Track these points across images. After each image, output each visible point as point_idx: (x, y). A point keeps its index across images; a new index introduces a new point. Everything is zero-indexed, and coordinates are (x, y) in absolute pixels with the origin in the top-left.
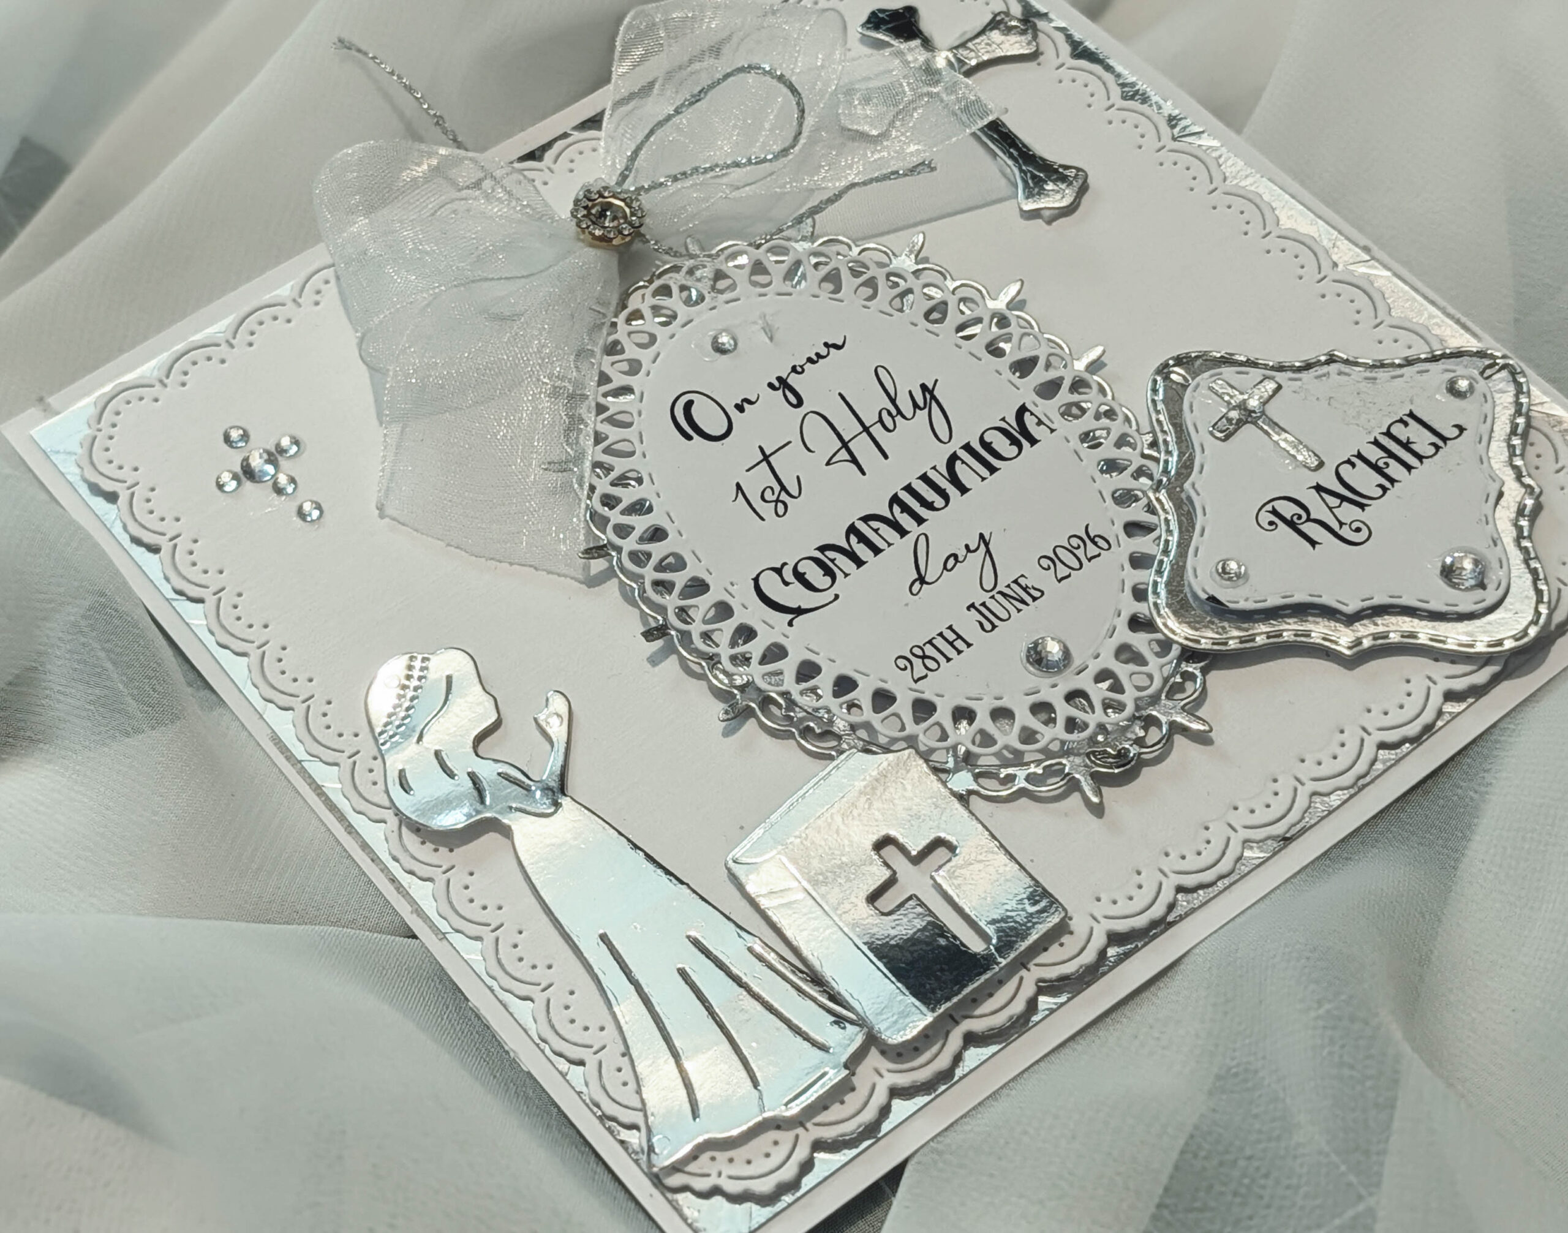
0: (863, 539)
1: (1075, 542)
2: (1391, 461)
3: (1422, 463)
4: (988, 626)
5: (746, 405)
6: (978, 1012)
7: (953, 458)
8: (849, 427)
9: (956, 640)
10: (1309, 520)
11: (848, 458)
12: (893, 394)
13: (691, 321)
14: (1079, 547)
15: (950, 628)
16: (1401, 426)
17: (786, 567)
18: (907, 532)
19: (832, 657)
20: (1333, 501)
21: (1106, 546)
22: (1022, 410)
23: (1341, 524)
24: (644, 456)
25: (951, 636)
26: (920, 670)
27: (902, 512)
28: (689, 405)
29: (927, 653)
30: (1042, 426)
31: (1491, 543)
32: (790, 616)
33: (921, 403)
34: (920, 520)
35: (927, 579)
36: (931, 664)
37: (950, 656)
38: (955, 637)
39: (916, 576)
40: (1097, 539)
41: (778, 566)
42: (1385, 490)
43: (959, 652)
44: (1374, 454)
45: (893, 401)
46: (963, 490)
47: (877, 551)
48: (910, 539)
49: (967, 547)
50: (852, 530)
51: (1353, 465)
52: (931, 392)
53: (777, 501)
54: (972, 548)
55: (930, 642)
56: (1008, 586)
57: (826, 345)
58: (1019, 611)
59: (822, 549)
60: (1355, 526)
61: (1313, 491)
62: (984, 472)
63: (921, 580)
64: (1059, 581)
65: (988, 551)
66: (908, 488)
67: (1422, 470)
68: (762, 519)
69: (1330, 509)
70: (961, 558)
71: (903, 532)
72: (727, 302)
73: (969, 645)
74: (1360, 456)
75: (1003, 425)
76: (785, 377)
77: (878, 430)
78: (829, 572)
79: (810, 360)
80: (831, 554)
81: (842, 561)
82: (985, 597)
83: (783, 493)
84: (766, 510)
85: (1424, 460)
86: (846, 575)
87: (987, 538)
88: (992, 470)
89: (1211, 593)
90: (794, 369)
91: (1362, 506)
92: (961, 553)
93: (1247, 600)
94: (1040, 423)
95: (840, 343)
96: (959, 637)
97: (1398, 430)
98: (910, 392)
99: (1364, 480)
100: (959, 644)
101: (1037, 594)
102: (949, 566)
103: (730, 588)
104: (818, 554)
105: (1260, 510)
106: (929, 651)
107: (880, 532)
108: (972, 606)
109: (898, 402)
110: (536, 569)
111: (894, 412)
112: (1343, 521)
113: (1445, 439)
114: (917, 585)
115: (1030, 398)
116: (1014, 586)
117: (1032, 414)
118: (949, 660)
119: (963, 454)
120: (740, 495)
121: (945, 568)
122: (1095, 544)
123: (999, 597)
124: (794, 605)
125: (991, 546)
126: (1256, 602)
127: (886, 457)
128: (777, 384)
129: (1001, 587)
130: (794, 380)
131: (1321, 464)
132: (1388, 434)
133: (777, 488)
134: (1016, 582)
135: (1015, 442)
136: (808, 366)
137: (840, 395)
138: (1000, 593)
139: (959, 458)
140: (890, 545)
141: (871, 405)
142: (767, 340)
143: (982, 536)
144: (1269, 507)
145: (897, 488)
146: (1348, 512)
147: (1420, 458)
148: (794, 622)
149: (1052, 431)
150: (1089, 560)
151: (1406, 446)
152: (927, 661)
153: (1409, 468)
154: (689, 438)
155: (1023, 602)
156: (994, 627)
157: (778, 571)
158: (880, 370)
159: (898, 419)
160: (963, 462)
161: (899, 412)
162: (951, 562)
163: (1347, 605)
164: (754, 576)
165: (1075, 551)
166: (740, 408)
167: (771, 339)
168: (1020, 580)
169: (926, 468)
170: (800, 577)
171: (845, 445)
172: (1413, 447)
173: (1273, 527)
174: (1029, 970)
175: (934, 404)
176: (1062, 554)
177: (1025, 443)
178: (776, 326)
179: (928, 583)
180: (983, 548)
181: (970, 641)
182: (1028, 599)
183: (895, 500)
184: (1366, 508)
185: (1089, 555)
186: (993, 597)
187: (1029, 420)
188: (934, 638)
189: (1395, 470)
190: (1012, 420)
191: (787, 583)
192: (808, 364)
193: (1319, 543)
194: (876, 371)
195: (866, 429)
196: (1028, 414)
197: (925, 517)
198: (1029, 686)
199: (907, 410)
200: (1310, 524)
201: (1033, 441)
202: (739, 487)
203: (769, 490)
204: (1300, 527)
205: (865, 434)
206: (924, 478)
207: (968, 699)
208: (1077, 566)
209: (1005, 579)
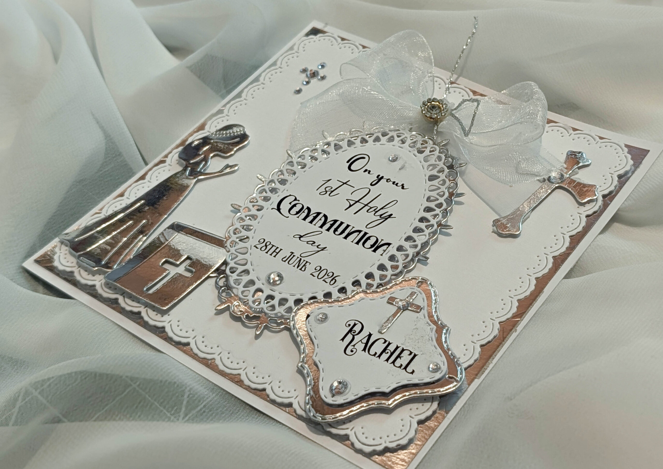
0: (315, 218)
1: (331, 274)
2: (389, 354)
4: (284, 260)
5: (368, 172)
6: (126, 299)
7: (360, 231)
10: (354, 336)
12: (385, 207)
14: (328, 275)
15: (281, 250)
16: (409, 353)
19: (260, 222)
20: (365, 341)
21: (331, 283)
22: (389, 244)
23: (354, 346)
24: (337, 154)
25: (277, 251)
26: (259, 246)
27: (330, 224)
28: (364, 158)
29: (268, 246)
30: (383, 252)
31: (355, 394)
32: (276, 208)
33: (382, 216)
34: (328, 230)
35: (301, 239)
37: (268, 253)
39: (302, 235)
40: (334, 280)
41: (297, 199)
42: (375, 355)
43: (271, 255)
44: (391, 348)
45: (382, 208)
46: (345, 238)
47: (311, 222)
48: (320, 229)
49: (319, 245)
51: (385, 343)
52: (389, 217)
53: (326, 191)
54: (319, 247)
55: (273, 246)
56: (304, 261)
57: (403, 185)
58: (294, 266)
59: (308, 208)
60: (354, 350)
61: (369, 333)
62: (356, 241)
63: (301, 237)
64: (311, 274)
65: (319, 251)
66: (342, 223)
67: (389, 365)
68: (317, 190)
69: (361, 341)
70: (313, 245)
71: (321, 227)
72: (414, 154)
73: (275, 256)
74: (389, 344)
75: (379, 241)
76: (384, 178)
77: (367, 208)
78: (297, 213)
79: (394, 182)
80: (306, 211)
81: (304, 215)
83: (330, 192)
84: (322, 189)
85: (392, 364)
86: (298, 217)
87: (325, 249)
88: (358, 243)
89: (312, 315)
90: (388, 179)
91: (364, 350)
92: (316, 244)
93: (310, 326)
94: (385, 251)
95: (405, 188)
96: (277, 253)
97: (406, 353)
98: (388, 212)
99: (378, 347)
100: (275, 254)
101: (303, 269)
103: (285, 190)
104: (305, 207)
105: (355, 320)
106: (269, 247)
107: (320, 221)
108: (292, 253)
111: (377, 210)
113: (405, 368)
114: (298, 236)
115: (395, 245)
116: (305, 262)
117: (387, 248)
118: (267, 253)
119: (362, 234)
120: (325, 182)
121: (308, 242)
122: (332, 280)
123: (299, 259)
124: (281, 207)
125: (321, 251)
126: (311, 329)
127: (355, 214)
128: (380, 177)
129: (303, 259)
130: (383, 181)
131: (382, 333)
132: (403, 350)
133: (332, 190)
134: (307, 262)
135: (372, 246)
136: (391, 183)
137: (380, 194)
138: (301, 259)
139: (360, 233)
140: (315, 225)
141: (378, 204)
144: (357, 322)
145: (341, 220)
146: (360, 346)
147: (393, 362)
148: (274, 210)
149: (382, 255)
150: (323, 280)
151: (399, 357)
152: (265, 247)
153: (387, 360)
154: (348, 162)
155: (298, 267)
156: (285, 261)
157: (296, 199)
159: (374, 212)
160: (358, 235)
161: (377, 212)
162: (312, 243)
163: (316, 356)
164: (291, 194)
165: (326, 275)
166: (366, 171)
167: (400, 169)
169: (353, 225)
170: (295, 205)
171: (357, 202)
172: (399, 359)
173: (348, 326)
174: (144, 308)
175: (383, 220)
176: (324, 272)
177: (373, 249)
178: (407, 169)
179: (300, 239)
180: (320, 249)
181: (276, 256)
182: (300, 267)
183: (335, 221)
184: (364, 351)
185: (326, 280)
186: (298, 257)
187: (385, 247)
188: (275, 246)
189: (385, 356)
190: (382, 243)
191: (290, 203)
192: (392, 182)
193: (343, 341)
194: (395, 201)
195: (366, 205)
196: (387, 246)
197: (330, 231)
198: (261, 277)
199: (379, 213)
200: (352, 336)
201: (375, 251)
202: (330, 180)
203: (331, 188)
204: (350, 333)
205: (364, 205)
206: (348, 226)
207: (251, 262)
208: (319, 277)
209: (306, 259)
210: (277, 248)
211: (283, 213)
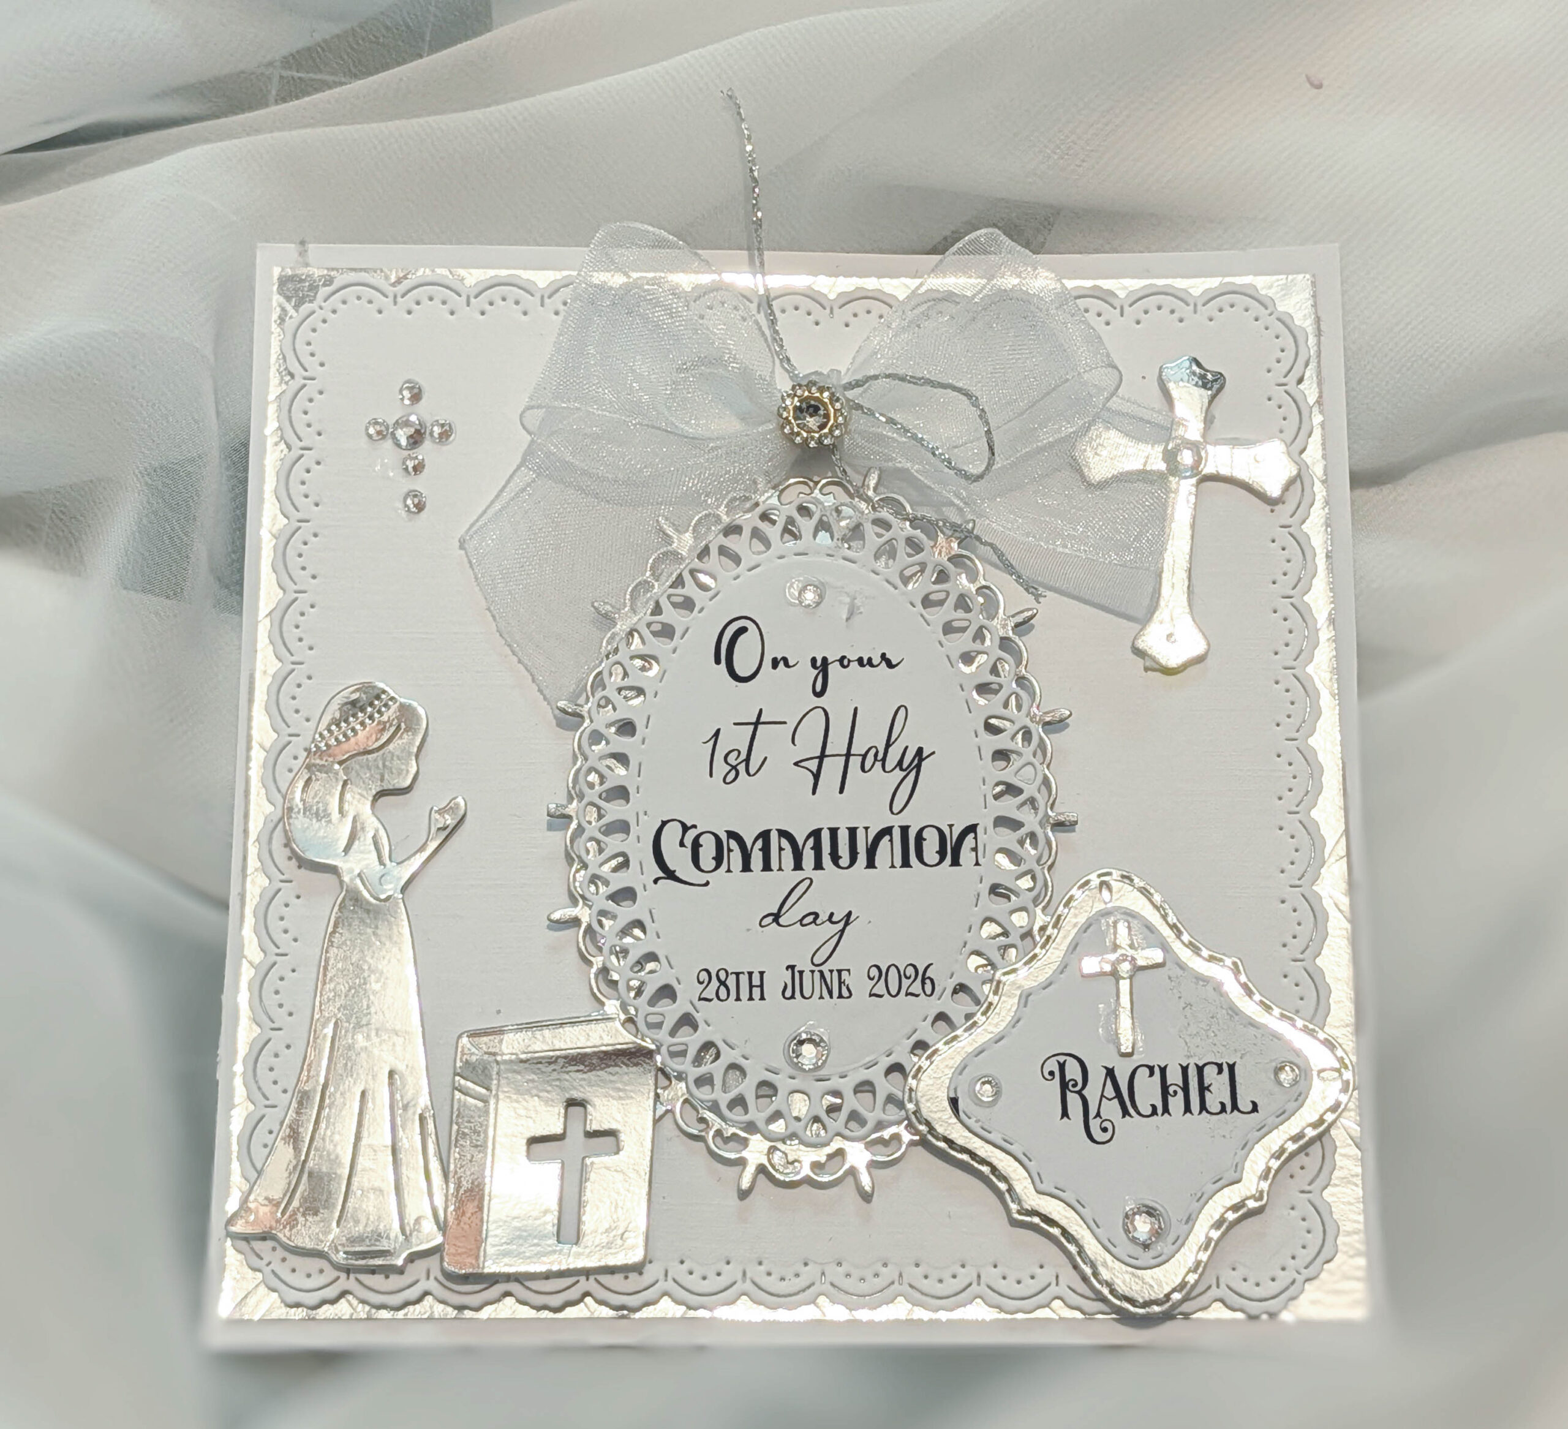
0: (766, 850)
1: (910, 971)
2: (1180, 1093)
3: (1200, 1113)
4: (788, 994)
5: (782, 664)
6: (530, 1284)
7: (888, 831)
8: (837, 744)
9: (757, 986)
10: (1079, 1093)
11: (815, 770)
12: (893, 739)
13: (805, 554)
14: (908, 978)
15: (762, 973)
16: (1215, 1069)
17: (693, 830)
18: (801, 869)
19: (660, 935)
20: (1110, 1092)
21: (928, 992)
22: (972, 829)
23: (1098, 1115)
24: (674, 651)
25: (756, 981)
26: (710, 993)
27: (812, 848)
28: (743, 630)
29: (728, 982)
30: (974, 854)
31: (1185, 1219)
32: (661, 874)
33: (905, 765)
34: (818, 866)
35: (781, 921)
37: (741, 997)
38: (758, 983)
39: (775, 911)
40: (928, 981)
41: (689, 825)
42: (1154, 1112)
43: (751, 999)
44: (1174, 1077)
45: (888, 745)
46: (871, 864)
47: (767, 867)
48: (799, 875)
49: (832, 914)
50: (765, 835)
51: (1152, 1074)
52: (921, 760)
53: (734, 767)
54: (834, 919)
55: (737, 974)
56: (831, 971)
57: (883, 656)
58: (821, 997)
59: (732, 835)
60: (1106, 1124)
61: (1105, 1071)
62: (898, 861)
63: (776, 917)
64: (871, 995)
65: (842, 931)
66: (834, 832)
67: (1197, 1119)
68: (711, 775)
69: (1102, 1096)
70: (818, 922)
71: (798, 866)
72: (845, 559)
73: (762, 998)
74: (1163, 1070)
75: (947, 831)
76: (830, 661)
77: (855, 762)
78: (719, 859)
79: (860, 661)
80: (733, 844)
81: (736, 857)
82: (807, 967)
83: (744, 764)
84: (721, 768)
85: (1204, 1112)
86: (729, 871)
87: (852, 919)
88: (906, 863)
89: (959, 1095)
90: (841, 660)
91: (1125, 1113)
92: (824, 917)
93: (977, 1121)
94: (975, 849)
95: (894, 662)
96: (761, 986)
97: (1210, 1072)
98: (907, 748)
99: (1148, 1092)
100: (756, 992)
101: (845, 993)
102: (805, 921)
103: (641, 814)
105: (1055, 1055)
106: (731, 982)
107: (782, 852)
108: (791, 967)
109: (890, 749)
110: (534, 681)
111: (880, 756)
112: (1102, 1113)
113: (1235, 1107)
114: (770, 919)
115: (985, 822)
116: (835, 974)
117: (976, 838)
118: (738, 999)
119: (897, 834)
120: (712, 742)
121: (801, 920)
122: (923, 983)
123: (817, 975)
124: (671, 866)
125: (848, 928)
126: (983, 1128)
127: (841, 791)
128: (819, 663)
129: (825, 969)
130: (834, 669)
131: (1130, 1055)
132: (1200, 1070)
133: (743, 756)
134: (840, 972)
135: (942, 853)
136: (855, 665)
137: (856, 709)
138: (821, 972)
139: (891, 835)
140: (780, 869)
141: (870, 736)
142: (845, 617)
143: (850, 913)
144: (1062, 1059)
145: (825, 824)
146: (1111, 1109)
147: (1203, 1107)
148: (660, 882)
149: (977, 864)
150: (907, 994)
151: (1203, 1089)
152: (722, 989)
153: (1188, 1109)
154: (718, 661)
155: (830, 993)
156: (793, 997)
157: (685, 828)
158: (903, 709)
159: (878, 764)
160: (891, 840)
161: (884, 760)
162: (810, 918)
163: (1042, 1182)
164: (665, 819)
165: (903, 978)
166: (775, 663)
167: (848, 619)
168: (843, 973)
169: (860, 825)
170: (696, 845)
171: (822, 757)
172: (1207, 1094)
173: (1050, 1077)
174: (587, 1280)
175: (913, 773)
176: (893, 974)
177: (948, 859)
178: (862, 610)
179: (779, 924)
180: (841, 925)
181: (766, 995)
182: (836, 993)
183: (816, 834)
184: (1127, 1117)
185: (910, 990)
186: (813, 972)
187: (969, 840)
188: (743, 973)
189: (1176, 1103)
190: (957, 832)
191: (682, 844)
192: (856, 663)
193: (1068, 1118)
194: (899, 708)
195: (848, 755)
196: (972, 835)
197: (824, 866)
198: (774, 1065)
199: (891, 762)
200: (1077, 1096)
201: (955, 862)
202: (717, 734)
203: (736, 753)
204: (1068, 1093)
205: (844, 758)
206: (852, 831)
207: (725, 1042)
208: (894, 992)
209: (832, 964)
210: (750, 974)
211: (684, 878)
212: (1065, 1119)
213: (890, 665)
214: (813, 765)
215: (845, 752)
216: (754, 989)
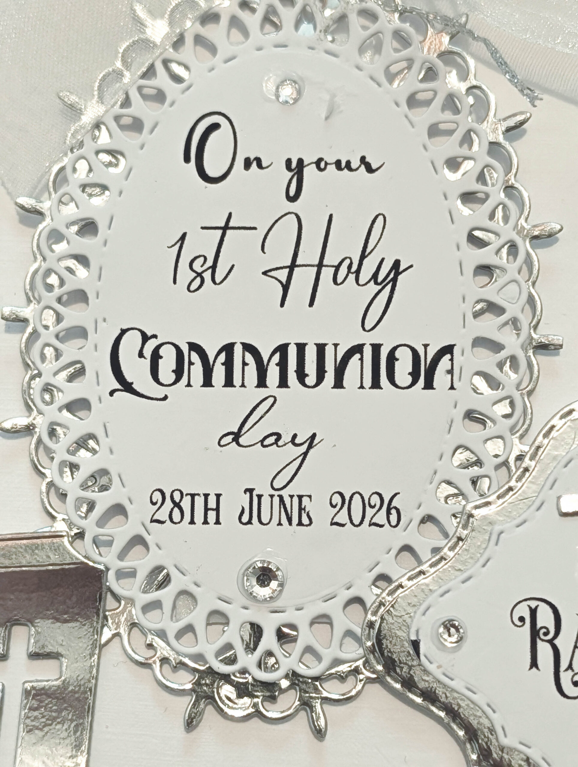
0: (229, 365)
1: (375, 500)
4: (245, 518)
5: (254, 164)
7: (358, 349)
8: (309, 253)
9: (213, 510)
10: (551, 642)
11: (284, 281)
12: (368, 250)
13: (285, 46)
14: (372, 507)
15: (218, 496)
17: (153, 340)
18: (265, 386)
19: (114, 450)
21: (394, 523)
22: (448, 350)
23: (570, 667)
24: (142, 147)
25: (212, 503)
26: (163, 515)
27: (277, 365)
28: (215, 127)
29: (182, 504)
30: (449, 376)
32: (118, 386)
33: (380, 278)
34: (283, 383)
35: (241, 440)
36: (176, 514)
37: (196, 520)
38: (214, 506)
39: (236, 430)
40: (393, 511)
41: (149, 334)
43: (206, 522)
45: (363, 257)
46: (339, 384)
47: (229, 382)
48: (263, 392)
49: (295, 436)
50: (229, 349)
52: (397, 274)
53: (199, 275)
54: (297, 441)
55: (193, 496)
56: (292, 497)
57: (363, 159)
58: (280, 524)
59: (194, 347)
62: (368, 381)
63: (236, 436)
64: (332, 524)
65: (305, 454)
66: (301, 348)
68: (175, 282)
70: (280, 443)
71: (262, 383)
72: (327, 52)
73: (218, 522)
75: (421, 351)
76: (305, 163)
77: (327, 273)
78: (179, 372)
79: (338, 164)
80: (195, 357)
81: (197, 370)
82: (267, 491)
83: (210, 271)
84: (185, 274)
86: (189, 385)
87: (316, 442)
88: (376, 384)
89: (421, 637)
90: (318, 163)
92: (286, 438)
93: (439, 667)
94: (451, 372)
95: (374, 167)
96: (217, 510)
100: (212, 515)
101: (305, 521)
102: (267, 442)
103: (100, 321)
104: (185, 349)
105: (526, 600)
106: (186, 504)
107: (246, 368)
108: (250, 491)
109: (365, 261)
111: (354, 268)
112: (574, 666)
114: (231, 437)
115: (462, 343)
116: (296, 500)
117: (452, 360)
118: (192, 522)
119: (368, 352)
120: (178, 245)
121: (262, 441)
122: (389, 513)
123: (276, 500)
124: (128, 379)
125: (312, 451)
126: (444, 674)
127: (311, 304)
128: (294, 165)
129: (285, 494)
130: (309, 172)
133: (210, 263)
134: (300, 497)
135: (415, 375)
136: (332, 168)
137: (331, 216)
138: (281, 497)
139: (361, 353)
140: (243, 385)
141: (345, 246)
142: (323, 116)
143: (314, 436)
144: (533, 604)
145: (292, 340)
148: (116, 394)
149: (452, 388)
150: (370, 525)
152: (176, 511)
154: (187, 159)
155: (290, 520)
156: (250, 522)
157: (145, 338)
158: (381, 218)
159: (352, 277)
160: (361, 359)
161: (358, 272)
162: (272, 439)
163: (505, 736)
164: (125, 327)
165: (367, 507)
166: (248, 164)
167: (327, 118)
168: (304, 499)
169: (330, 341)
170: (156, 356)
171: (293, 266)
173: (520, 624)
175: (389, 287)
176: (357, 501)
177: (421, 382)
178: (342, 108)
179: (238, 444)
180: (304, 448)
181: (221, 520)
182: (295, 520)
183: (283, 349)
185: (375, 520)
186: (272, 496)
187: (445, 362)
188: (198, 495)
190: (432, 352)
191: (141, 355)
192: (334, 166)
193: (537, 668)
194: (377, 217)
195: (320, 265)
196: (448, 356)
197: (289, 384)
198: (227, 593)
199: (366, 274)
200: (548, 646)
201: (429, 385)
202: (183, 237)
203: (202, 259)
204: (538, 640)
205: (315, 269)
206: (321, 349)
207: (176, 566)
208: (357, 520)
209: (294, 489)
210: (206, 496)
211: (142, 391)
212: (534, 669)
213: (370, 169)
214: (283, 275)
215: (316, 262)
216: (210, 512)
